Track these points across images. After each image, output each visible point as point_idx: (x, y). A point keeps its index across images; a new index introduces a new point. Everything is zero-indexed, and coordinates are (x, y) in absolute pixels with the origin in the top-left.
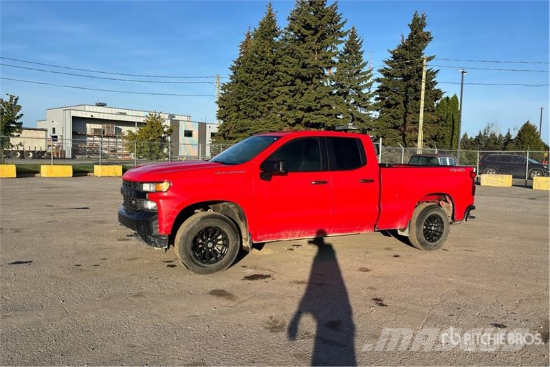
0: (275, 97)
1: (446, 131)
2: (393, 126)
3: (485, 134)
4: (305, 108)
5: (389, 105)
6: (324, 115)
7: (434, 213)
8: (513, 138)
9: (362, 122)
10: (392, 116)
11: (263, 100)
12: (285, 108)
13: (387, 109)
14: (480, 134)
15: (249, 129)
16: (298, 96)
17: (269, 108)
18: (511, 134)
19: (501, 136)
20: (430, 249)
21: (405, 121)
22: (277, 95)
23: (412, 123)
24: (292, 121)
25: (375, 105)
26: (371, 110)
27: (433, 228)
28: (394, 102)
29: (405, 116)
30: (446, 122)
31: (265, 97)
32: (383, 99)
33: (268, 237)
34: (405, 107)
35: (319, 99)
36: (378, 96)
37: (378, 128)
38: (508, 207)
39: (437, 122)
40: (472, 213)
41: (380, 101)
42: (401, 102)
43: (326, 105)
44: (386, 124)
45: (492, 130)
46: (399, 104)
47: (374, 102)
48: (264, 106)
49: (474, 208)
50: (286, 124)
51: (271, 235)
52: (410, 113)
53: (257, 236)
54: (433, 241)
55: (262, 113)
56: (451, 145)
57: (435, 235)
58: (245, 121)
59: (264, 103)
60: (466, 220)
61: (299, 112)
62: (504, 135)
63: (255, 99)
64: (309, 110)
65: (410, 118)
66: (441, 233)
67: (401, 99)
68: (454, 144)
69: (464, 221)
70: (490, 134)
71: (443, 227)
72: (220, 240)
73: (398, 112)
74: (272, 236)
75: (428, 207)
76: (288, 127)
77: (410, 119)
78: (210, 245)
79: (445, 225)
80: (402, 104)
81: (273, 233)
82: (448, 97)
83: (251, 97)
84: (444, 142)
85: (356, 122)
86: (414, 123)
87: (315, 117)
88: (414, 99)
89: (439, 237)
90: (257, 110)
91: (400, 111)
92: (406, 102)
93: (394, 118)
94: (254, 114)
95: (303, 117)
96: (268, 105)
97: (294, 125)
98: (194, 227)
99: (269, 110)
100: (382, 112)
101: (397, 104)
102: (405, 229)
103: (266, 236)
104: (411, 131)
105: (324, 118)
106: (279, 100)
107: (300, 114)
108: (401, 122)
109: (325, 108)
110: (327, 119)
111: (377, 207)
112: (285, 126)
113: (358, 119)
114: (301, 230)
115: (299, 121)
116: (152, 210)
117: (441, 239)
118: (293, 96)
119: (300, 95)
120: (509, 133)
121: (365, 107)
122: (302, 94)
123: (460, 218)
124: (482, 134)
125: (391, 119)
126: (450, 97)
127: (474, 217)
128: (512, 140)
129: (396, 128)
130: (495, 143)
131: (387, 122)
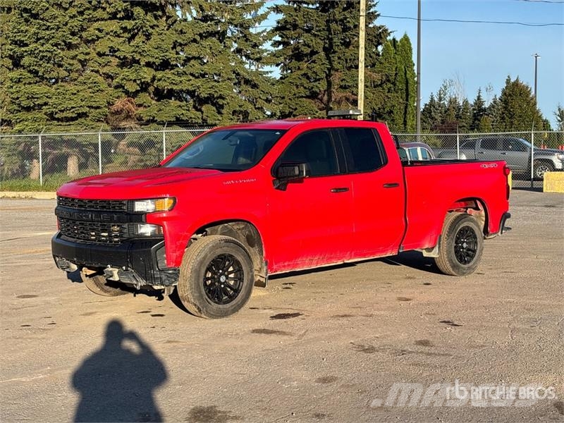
0: (93, 41)
1: (396, 100)
2: (308, 93)
3: (440, 99)
4: (158, 62)
5: (298, 56)
6: (192, 75)
7: (465, 224)
8: (486, 105)
9: (255, 86)
10: (305, 75)
11: (70, 46)
12: (115, 61)
13: (294, 63)
14: (432, 99)
15: (46, 104)
16: (139, 40)
17: (83, 63)
18: (483, 98)
19: (466, 102)
20: (463, 274)
21: (329, 84)
22: (98, 38)
23: (341, 87)
24: (132, 87)
25: (274, 55)
26: (267, 64)
27: (465, 245)
28: (309, 50)
29: (328, 76)
30: (394, 84)
31: (75, 40)
32: (286, 44)
33: (284, 266)
34: (328, 58)
35: (181, 45)
36: (278, 38)
37: (283, 98)
38: (525, 220)
39: (380, 85)
40: (508, 223)
41: (281, 47)
42: (321, 50)
43: (194, 58)
44: (296, 91)
45: (451, 93)
46: (317, 53)
47: (273, 49)
48: (73, 58)
49: (509, 216)
50: (119, 92)
51: (286, 264)
52: (337, 70)
53: (272, 265)
54: (466, 262)
55: (69, 71)
56: (405, 123)
57: (468, 255)
58: (36, 89)
59: (73, 53)
60: (502, 233)
61: (145, 69)
62: (471, 102)
63: (56, 45)
64: (165, 65)
65: (336, 78)
66: (474, 251)
67: (318, 44)
68: (409, 123)
69: (499, 234)
70: (448, 99)
71: (476, 242)
72: (231, 273)
73: (317, 67)
74: (289, 265)
75: (458, 217)
76: (124, 98)
77: (337, 81)
78: (223, 279)
79: (478, 240)
80: (323, 54)
81: (289, 261)
82: (394, 39)
83: (48, 40)
84: (393, 120)
85: (244, 87)
86: (344, 88)
87: (178, 79)
88: (342, 44)
89: (472, 257)
90: (60, 66)
91: (320, 66)
92: (328, 50)
93: (308, 78)
94: (54, 74)
95: (153, 79)
96: (82, 57)
97: (135, 94)
98: (206, 255)
99: (83, 66)
100: (285, 68)
101: (313, 53)
102: (433, 248)
103: (281, 264)
104: (339, 103)
105: (194, 81)
106: (102, 46)
107: (147, 74)
108: (322, 86)
109: (192, 62)
110: (199, 82)
111: (403, 219)
112: (118, 97)
113: (247, 82)
114: (321, 255)
115: (144, 87)
116: (151, 236)
117: (475, 259)
118: (130, 39)
119: (143, 38)
120: (479, 98)
121: (258, 60)
122: (148, 37)
123: (495, 231)
124: (436, 99)
125: (304, 81)
126: (398, 39)
127: (510, 229)
128: (485, 110)
129: (313, 96)
130: (458, 117)
131: (297, 87)
